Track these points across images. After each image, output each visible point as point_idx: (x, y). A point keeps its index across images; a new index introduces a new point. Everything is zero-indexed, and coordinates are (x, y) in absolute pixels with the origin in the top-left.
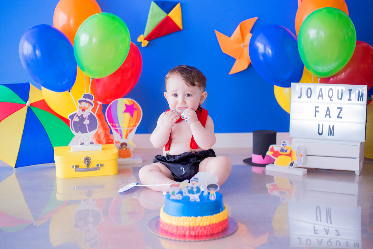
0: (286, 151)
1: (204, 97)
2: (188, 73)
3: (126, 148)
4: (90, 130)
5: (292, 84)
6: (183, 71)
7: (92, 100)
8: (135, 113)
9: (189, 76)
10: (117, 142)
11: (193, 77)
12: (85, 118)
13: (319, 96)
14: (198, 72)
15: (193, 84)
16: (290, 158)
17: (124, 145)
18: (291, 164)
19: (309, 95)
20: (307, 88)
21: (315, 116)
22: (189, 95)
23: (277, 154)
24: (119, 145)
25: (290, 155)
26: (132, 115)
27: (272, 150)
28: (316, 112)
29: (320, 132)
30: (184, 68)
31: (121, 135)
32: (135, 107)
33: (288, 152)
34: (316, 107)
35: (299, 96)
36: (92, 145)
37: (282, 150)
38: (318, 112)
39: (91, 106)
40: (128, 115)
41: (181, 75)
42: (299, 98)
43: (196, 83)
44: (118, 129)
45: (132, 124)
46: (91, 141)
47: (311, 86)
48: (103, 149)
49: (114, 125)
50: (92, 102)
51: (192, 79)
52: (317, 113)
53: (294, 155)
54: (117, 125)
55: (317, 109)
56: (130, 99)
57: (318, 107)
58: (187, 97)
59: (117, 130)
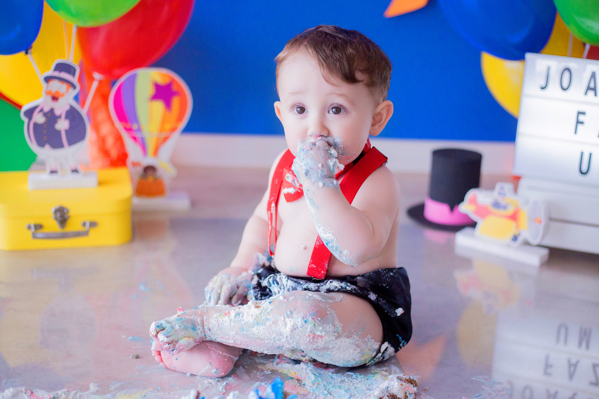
0: (505, 208)
1: (384, 118)
2: (335, 47)
3: (156, 179)
4: (71, 142)
5: (529, 56)
6: (322, 43)
7: (74, 75)
8: (176, 101)
9: (337, 54)
10: (135, 164)
11: (350, 60)
12: (60, 117)
13: (589, 88)
14: (367, 44)
15: (350, 78)
16: (511, 224)
17: (149, 170)
18: (515, 238)
19: (565, 85)
20: (561, 68)
21: (576, 133)
22: (338, 110)
23: (483, 212)
24: (140, 170)
25: (514, 217)
26: (168, 105)
27: (473, 201)
28: (578, 122)
29: (584, 169)
30: (326, 34)
31: (144, 148)
32: (174, 88)
33: (510, 211)
34: (579, 113)
35: (543, 83)
36: (75, 176)
37: (497, 205)
38: (582, 123)
39: (71, 90)
40: (159, 105)
41: (314, 52)
42: (542, 88)
43: (359, 75)
44: (138, 135)
45: (168, 126)
46: (74, 168)
47: (574, 64)
48: (100, 183)
49: (128, 127)
50: (75, 80)
51: (346, 64)
52: (580, 126)
53: (524, 217)
54: (135, 127)
55: (581, 118)
56: (164, 71)
57: (584, 113)
58: (331, 116)
59: (135, 138)
